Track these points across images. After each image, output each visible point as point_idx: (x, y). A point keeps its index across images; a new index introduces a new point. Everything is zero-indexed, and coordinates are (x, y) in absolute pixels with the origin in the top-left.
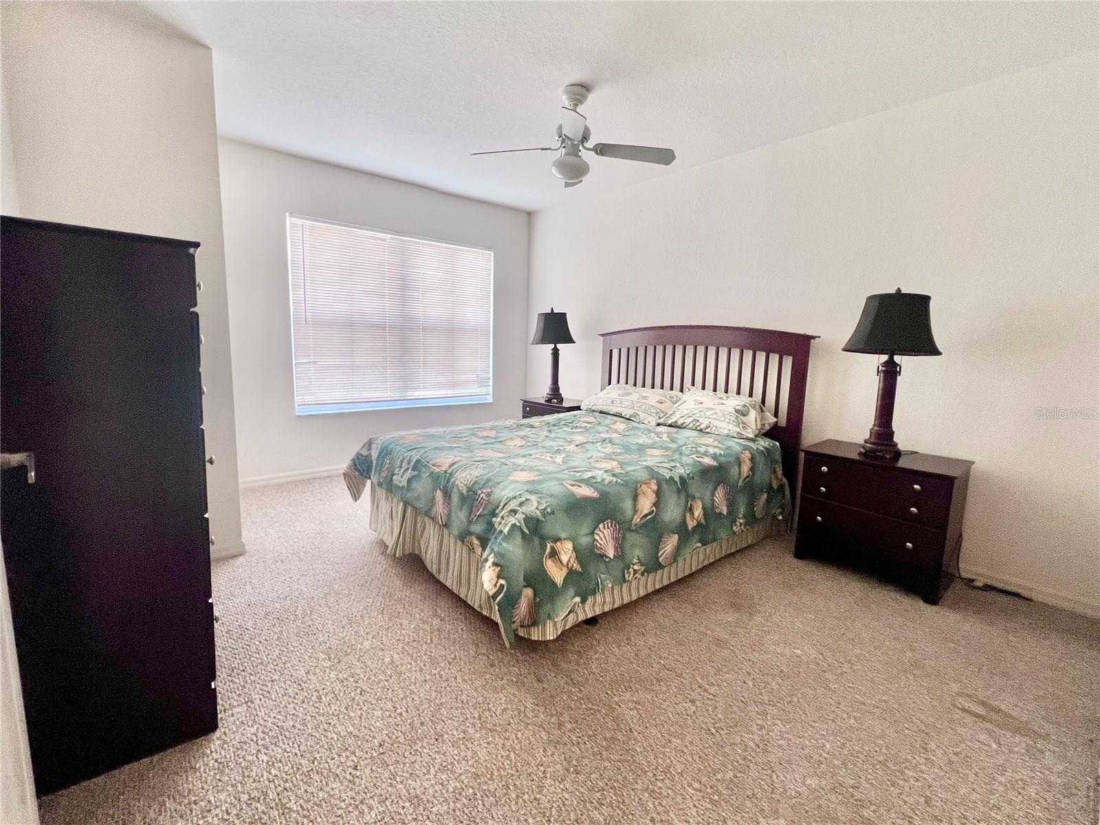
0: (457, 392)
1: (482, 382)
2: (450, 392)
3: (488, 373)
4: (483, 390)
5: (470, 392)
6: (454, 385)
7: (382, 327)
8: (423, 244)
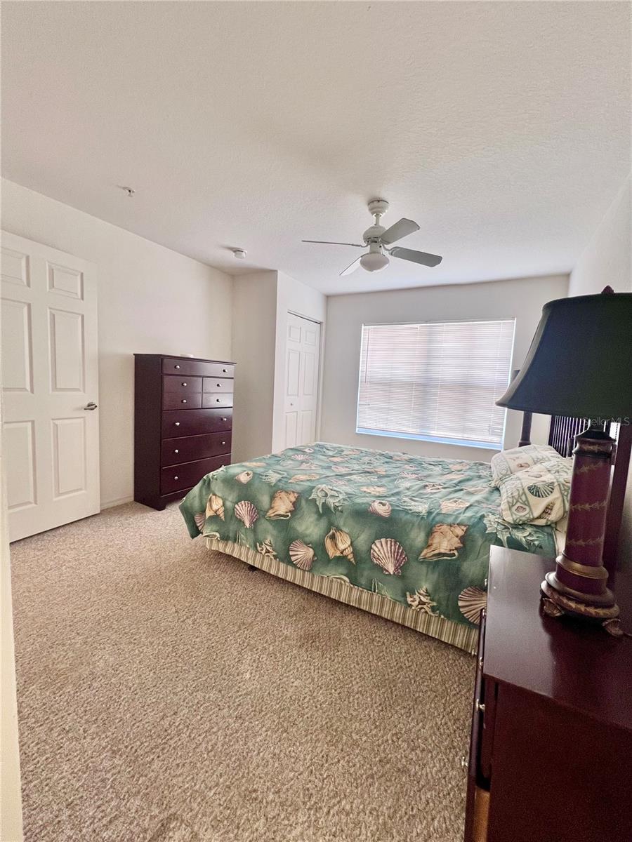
0: (466, 436)
1: (492, 431)
2: (460, 435)
3: (502, 424)
4: (496, 439)
5: (480, 438)
6: (464, 430)
7: (411, 385)
8: (447, 326)
